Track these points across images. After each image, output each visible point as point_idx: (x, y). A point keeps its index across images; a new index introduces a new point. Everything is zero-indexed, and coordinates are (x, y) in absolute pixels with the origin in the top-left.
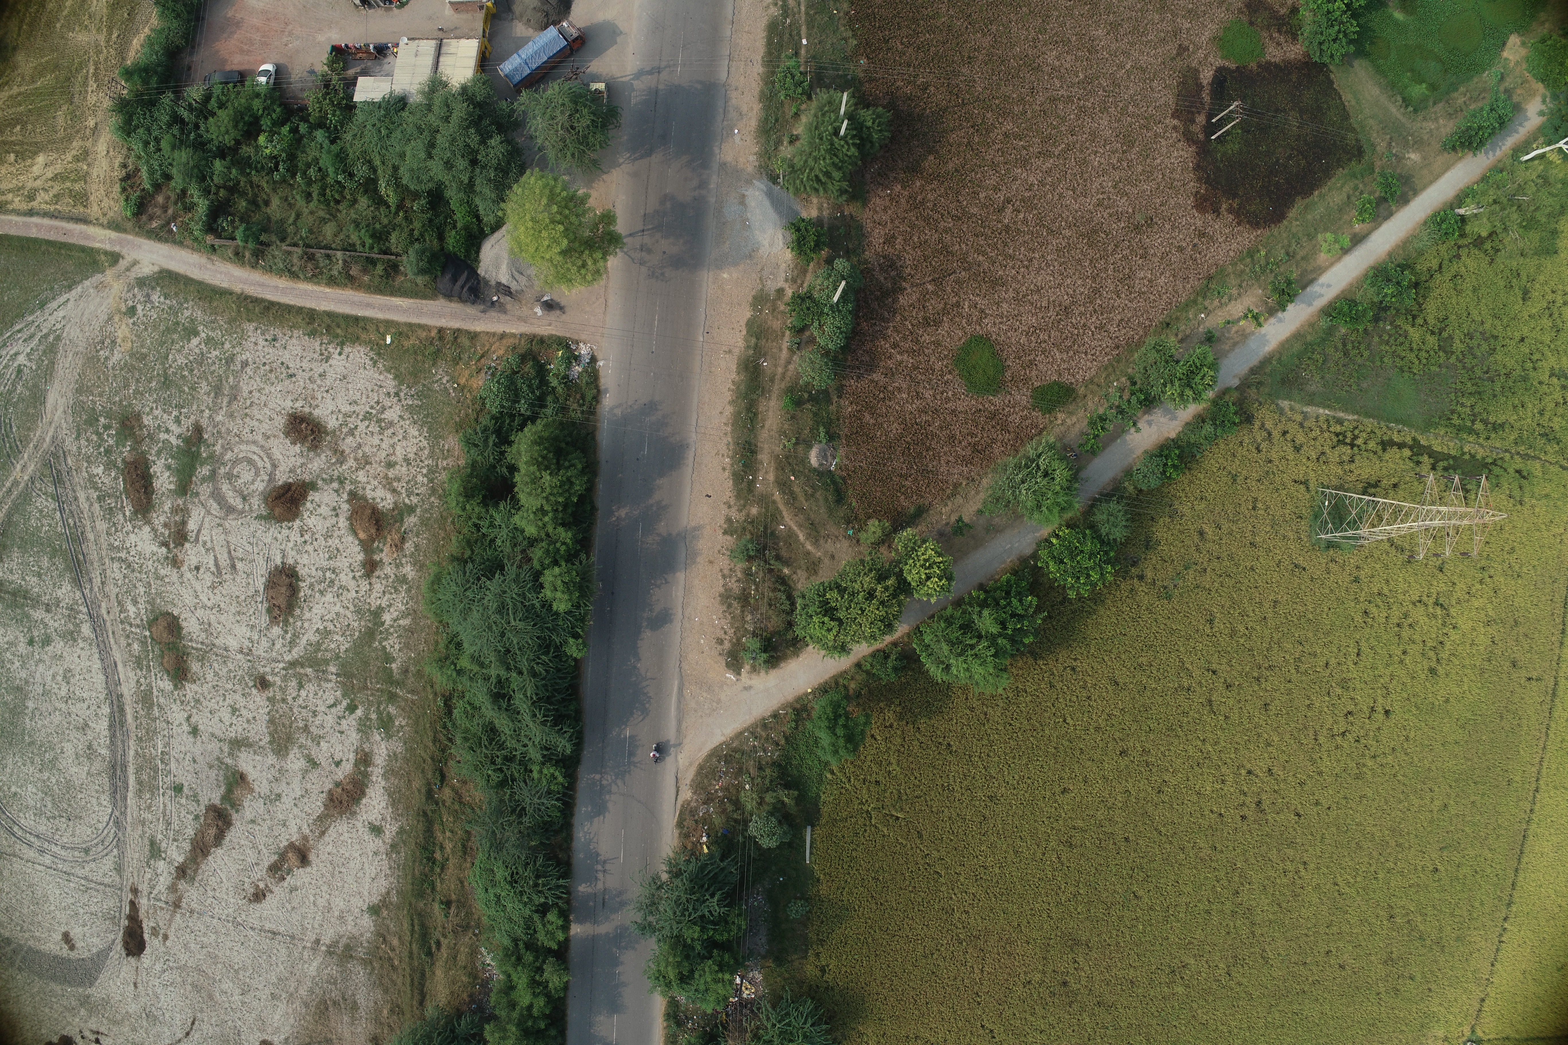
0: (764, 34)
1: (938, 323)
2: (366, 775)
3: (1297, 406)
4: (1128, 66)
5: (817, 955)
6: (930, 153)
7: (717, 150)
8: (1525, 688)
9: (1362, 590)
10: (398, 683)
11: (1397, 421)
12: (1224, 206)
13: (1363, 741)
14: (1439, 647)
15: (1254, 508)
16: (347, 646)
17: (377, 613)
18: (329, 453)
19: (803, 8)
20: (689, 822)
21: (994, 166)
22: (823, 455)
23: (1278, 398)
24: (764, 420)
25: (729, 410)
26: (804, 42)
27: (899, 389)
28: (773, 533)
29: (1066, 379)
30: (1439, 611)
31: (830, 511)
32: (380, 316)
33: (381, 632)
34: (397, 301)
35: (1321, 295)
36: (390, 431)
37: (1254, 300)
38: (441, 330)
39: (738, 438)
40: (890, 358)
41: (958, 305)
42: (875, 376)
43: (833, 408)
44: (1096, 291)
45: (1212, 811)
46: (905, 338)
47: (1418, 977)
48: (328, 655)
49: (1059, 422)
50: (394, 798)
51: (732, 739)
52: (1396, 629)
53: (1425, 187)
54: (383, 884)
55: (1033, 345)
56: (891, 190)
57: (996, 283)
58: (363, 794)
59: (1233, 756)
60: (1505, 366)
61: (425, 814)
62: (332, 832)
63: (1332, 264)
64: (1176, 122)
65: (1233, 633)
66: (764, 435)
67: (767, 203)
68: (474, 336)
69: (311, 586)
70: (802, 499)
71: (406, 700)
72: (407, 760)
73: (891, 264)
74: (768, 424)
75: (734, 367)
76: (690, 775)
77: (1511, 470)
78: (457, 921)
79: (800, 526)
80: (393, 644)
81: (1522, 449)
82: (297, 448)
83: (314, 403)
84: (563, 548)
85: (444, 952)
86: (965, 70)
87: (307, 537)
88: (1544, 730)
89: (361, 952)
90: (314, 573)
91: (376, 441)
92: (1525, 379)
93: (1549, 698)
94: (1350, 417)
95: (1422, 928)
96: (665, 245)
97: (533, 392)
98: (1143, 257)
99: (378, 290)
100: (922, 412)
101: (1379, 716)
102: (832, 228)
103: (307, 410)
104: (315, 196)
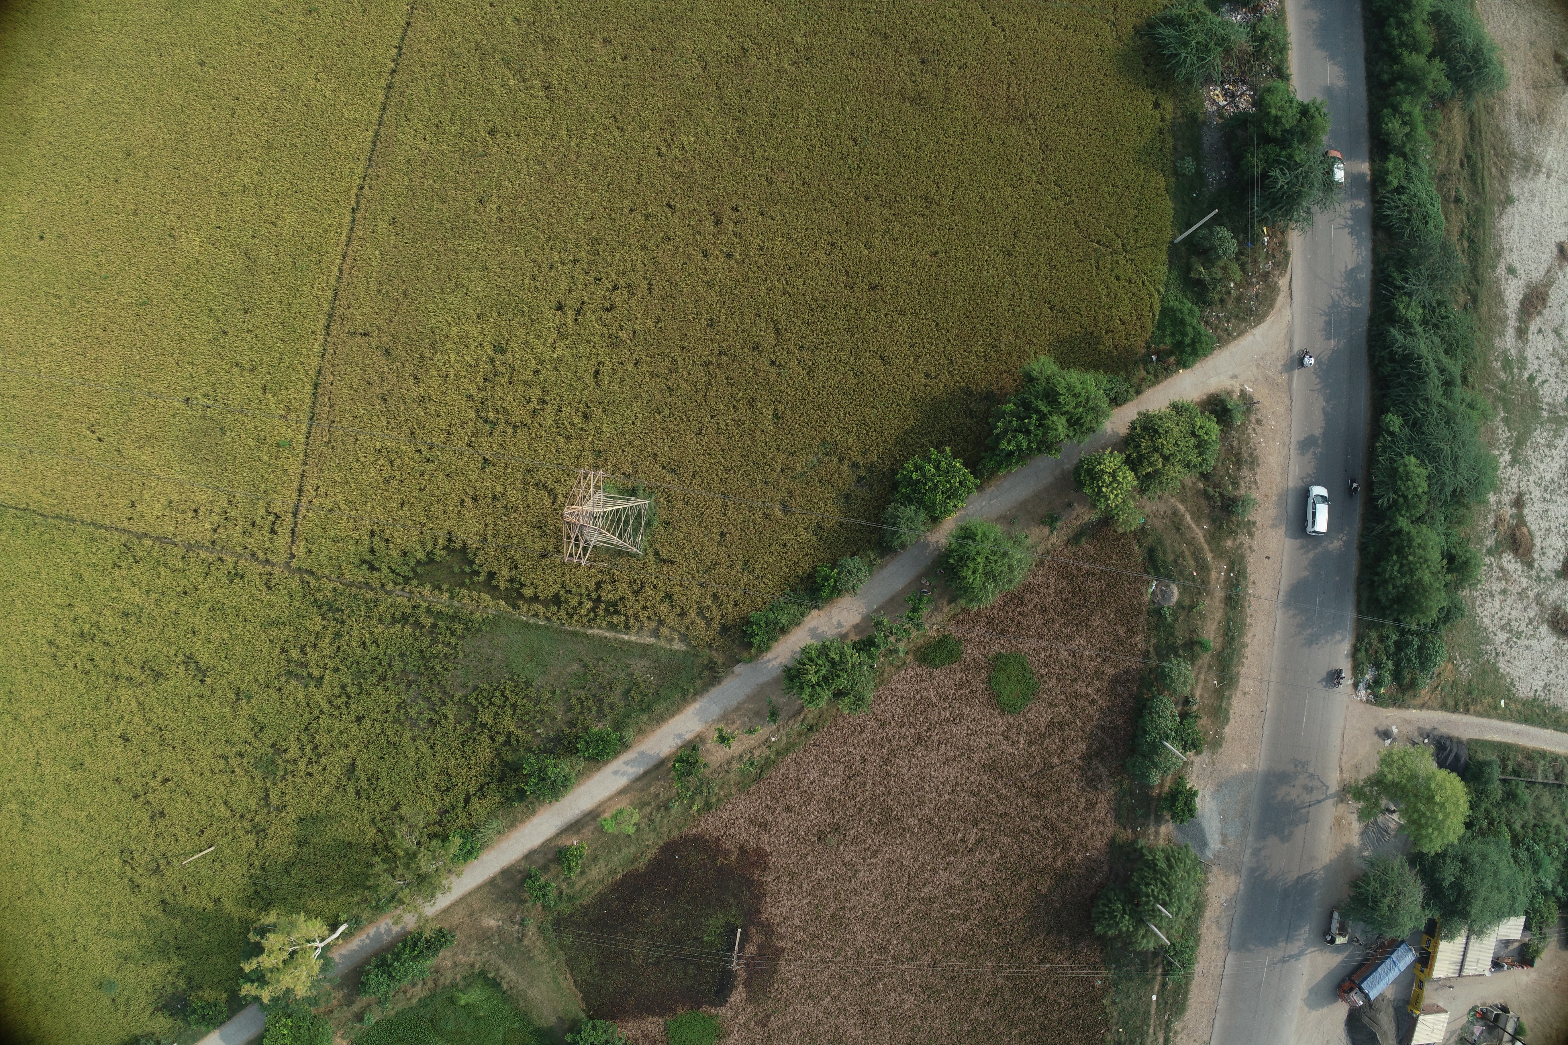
0: (1190, 1002)
1: (1050, 725)
2: (1520, 320)
3: (662, 643)
4: (828, 999)
5: (1163, 120)
6: (1045, 896)
7: (1242, 886)
8: (372, 325)
9: (592, 442)
10: (1498, 398)
11: (537, 627)
12: (734, 857)
13: (592, 279)
14: (490, 376)
15: (722, 534)
16: (1535, 434)
17: (1514, 462)
18: (1546, 603)
19: (1151, 1031)
20: (1280, 256)
21: (983, 886)
22: (1166, 595)
23: (686, 653)
24: (1218, 629)
25: (1247, 639)
26: (1154, 998)
27: (1091, 659)
28: (1214, 521)
29: (924, 671)
30: (491, 416)
31: (1160, 541)
32: (1509, 725)
33: (1511, 444)
34: (1497, 738)
35: (624, 763)
36: (1503, 622)
37: (711, 758)
38: (1467, 711)
39: (1241, 612)
40: (1098, 690)
41: (1031, 743)
42: (1111, 671)
43: (1154, 641)
44: (886, 762)
45: (773, 219)
46: (1083, 710)
48: (1548, 426)
49: (935, 627)
50: (1499, 297)
51: (1247, 331)
52: (547, 398)
53: (479, 888)
54: (1505, 222)
55: (957, 705)
56: (1085, 857)
57: (989, 767)
58: (1522, 303)
59: (751, 274)
60: (386, 689)
61: (1477, 282)
62: (1543, 272)
63: (610, 799)
64: (781, 944)
65: (752, 402)
66: (1218, 615)
67: (1208, 837)
68: (1443, 706)
69: (1560, 486)
70: (1187, 553)
71: (1493, 383)
72: (1491, 330)
73: (1091, 782)
74: (1214, 626)
75: (1242, 680)
76: (1281, 299)
77: (385, 570)
78: (1449, 185)
79: (1189, 527)
80: (1503, 433)
81: (370, 595)
83: (1556, 648)
84: (1404, 514)
85: (1457, 158)
86: (1001, 981)
89: (1518, 164)
90: (1558, 499)
91: (1513, 612)
92: (360, 674)
93: (340, 311)
94: (596, 631)
95: (507, 73)
96: (1292, 793)
97: (1406, 654)
98: (831, 799)
99: (1509, 747)
100: (1071, 638)
101: (571, 305)
102: (1146, 816)
103: (1561, 642)
104: (1553, 832)
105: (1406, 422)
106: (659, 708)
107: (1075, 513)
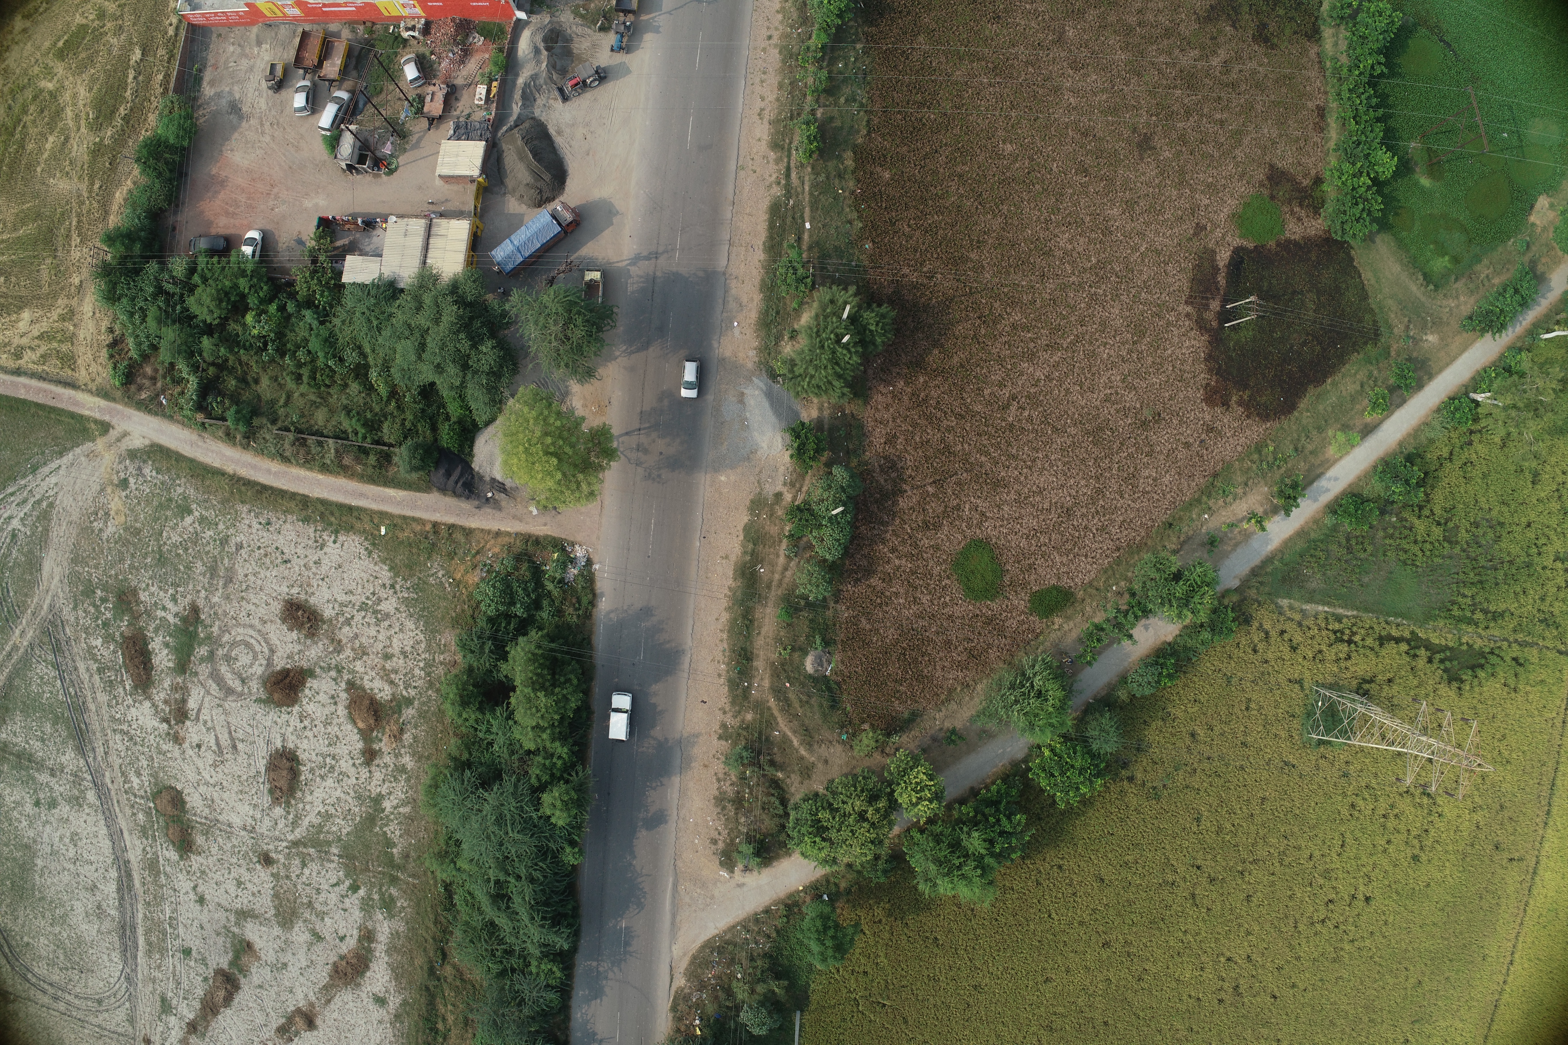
0: (766, 217)
1: (937, 527)
2: (370, 951)
3: (1297, 604)
4: (1143, 249)
6: (934, 346)
7: (715, 345)
8: (1506, 868)
9: (1350, 784)
10: (399, 867)
11: (1396, 615)
12: (1234, 398)
13: (1342, 927)
14: (1424, 835)
15: (1247, 709)
16: (349, 829)
17: (378, 800)
18: (326, 641)
19: (807, 188)
20: (682, 1007)
21: (1000, 360)
22: (819, 662)
23: (1278, 596)
24: (760, 627)
25: (725, 617)
26: (808, 225)
27: (897, 595)
28: (767, 739)
29: (1065, 582)
30: (1425, 800)
31: (824, 716)
32: (374, 506)
33: (382, 819)
34: (391, 492)
35: (1328, 490)
36: (387, 623)
37: (1259, 498)
38: (435, 525)
39: (734, 645)
40: (888, 562)
41: (958, 508)
42: (874, 581)
43: (829, 613)
44: (1099, 491)
45: (1190, 996)
46: (904, 541)
48: (330, 837)
49: (1056, 627)
50: (397, 973)
51: (725, 932)
52: (1382, 820)
53: (1441, 370)
55: (1033, 548)
56: (894, 386)
57: (998, 484)
58: (367, 967)
59: (1213, 945)
60: (1509, 554)
61: (427, 989)
62: (337, 1000)
63: (1341, 457)
64: (1189, 309)
65: (1219, 830)
66: (759, 642)
67: (766, 404)
68: (468, 532)
69: (312, 771)
70: (797, 706)
71: (408, 883)
72: (409, 939)
73: (891, 465)
74: (764, 631)
75: (731, 573)
76: (684, 964)
77: (1508, 659)
79: (795, 732)
80: (393, 830)
81: (1520, 636)
82: (294, 635)
83: (310, 591)
84: (560, 762)
86: (973, 256)
87: (306, 723)
88: (1522, 908)
90: (314, 758)
91: (372, 632)
92: (1528, 566)
93: (1529, 877)
94: (1349, 613)
96: (662, 445)
97: (528, 596)
98: (1149, 454)
99: (372, 480)
100: (920, 616)
101: (1360, 903)
102: (833, 429)
103: (303, 597)
104: (305, 379)
107: (917, 743)
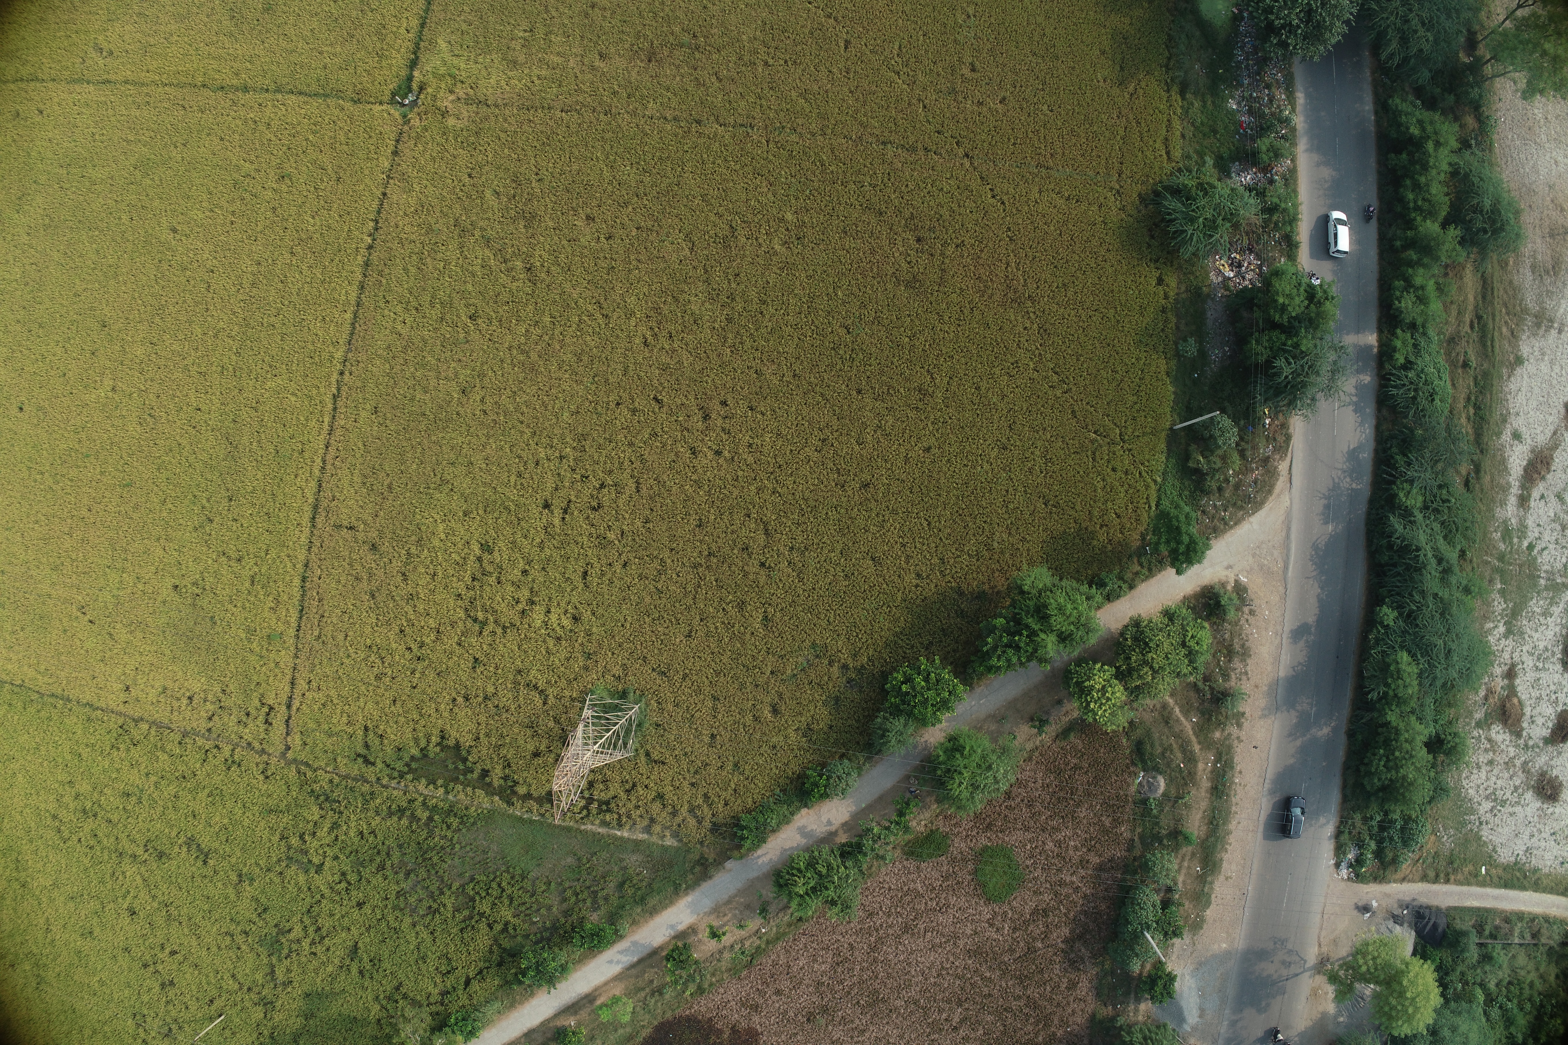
1: (1035, 912)
2: (1523, 487)
3: (654, 839)
5: (1166, 297)
8: (358, 519)
9: (582, 644)
10: (1496, 570)
11: (531, 822)
12: (726, 1036)
13: (578, 477)
14: (479, 575)
15: (713, 736)
16: (1531, 603)
17: (1509, 633)
18: (1533, 771)
20: (1281, 439)
22: (1152, 787)
23: (678, 849)
24: (1203, 818)
25: (1232, 826)
27: (1076, 848)
28: (1203, 714)
29: (911, 864)
30: (480, 615)
31: (1148, 733)
32: (1489, 890)
33: (1507, 615)
34: (1476, 904)
35: (619, 952)
36: (1488, 792)
37: (703, 947)
38: (1447, 881)
39: (1226, 801)
40: (1083, 878)
41: (1015, 929)
42: (1095, 860)
43: (1139, 830)
44: (873, 949)
45: (763, 414)
46: (1067, 897)
47: (488, 194)
48: (1545, 594)
49: (923, 823)
50: (1502, 465)
51: (1244, 519)
52: (536, 599)
54: (1513, 386)
55: (944, 895)
56: (1066, 1031)
58: (1525, 470)
59: (740, 473)
60: (385, 877)
61: (1482, 451)
62: (1549, 434)
63: (606, 984)
65: (741, 605)
66: (1204, 804)
67: (1186, 1013)
68: (1424, 878)
69: (1553, 654)
70: (1175, 746)
71: (1491, 555)
72: (1493, 500)
73: (1073, 963)
74: (1199, 815)
75: (1225, 865)
76: (1280, 484)
77: (380, 765)
78: (1458, 349)
79: (1178, 720)
80: (1499, 605)
81: (366, 788)
82: (1555, 773)
83: (1540, 812)
84: (1393, 707)
85: (1467, 319)
87: (1554, 697)
88: (328, 467)
89: (1529, 321)
90: (1551, 666)
91: (1499, 782)
92: (358, 863)
93: (324, 503)
94: (589, 827)
95: (487, 252)
96: (1271, 969)
97: (1389, 834)
98: (820, 984)
99: (1487, 910)
100: (1057, 829)
101: (558, 505)
102: (1127, 994)
103: (1545, 806)
104: (1527, 988)
105: (1400, 614)
106: (652, 901)
107: (1064, 710)
